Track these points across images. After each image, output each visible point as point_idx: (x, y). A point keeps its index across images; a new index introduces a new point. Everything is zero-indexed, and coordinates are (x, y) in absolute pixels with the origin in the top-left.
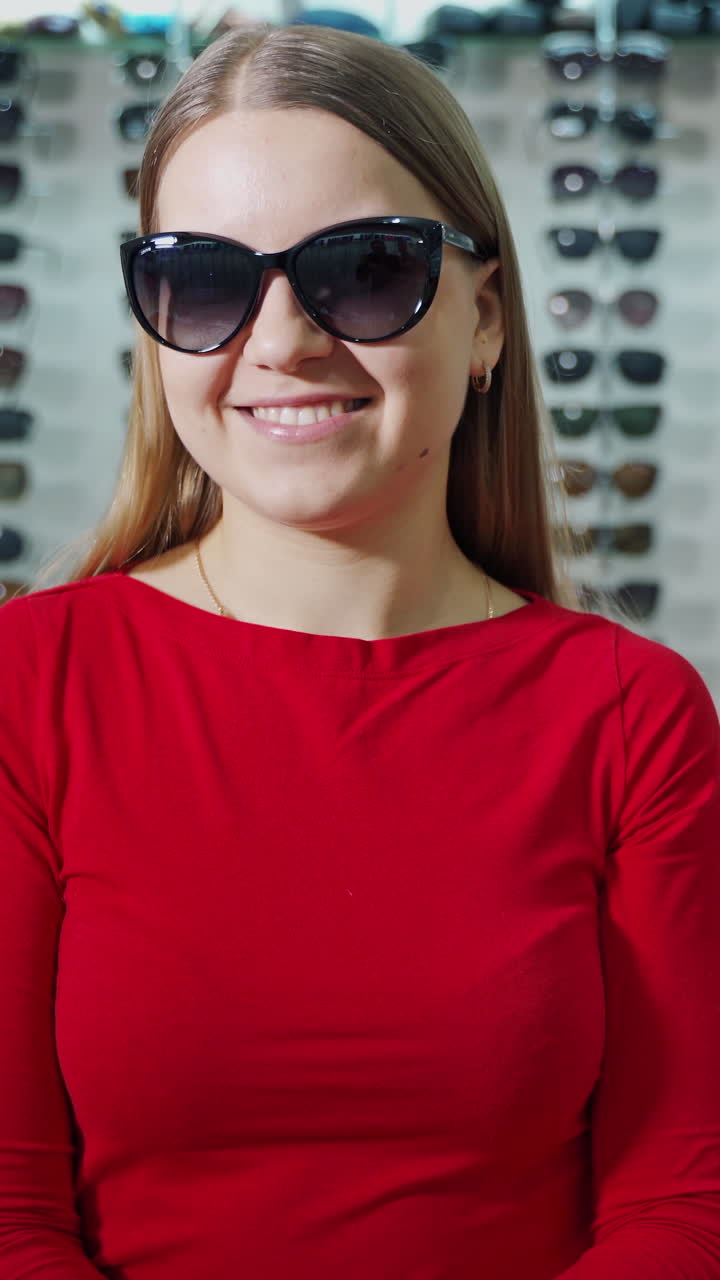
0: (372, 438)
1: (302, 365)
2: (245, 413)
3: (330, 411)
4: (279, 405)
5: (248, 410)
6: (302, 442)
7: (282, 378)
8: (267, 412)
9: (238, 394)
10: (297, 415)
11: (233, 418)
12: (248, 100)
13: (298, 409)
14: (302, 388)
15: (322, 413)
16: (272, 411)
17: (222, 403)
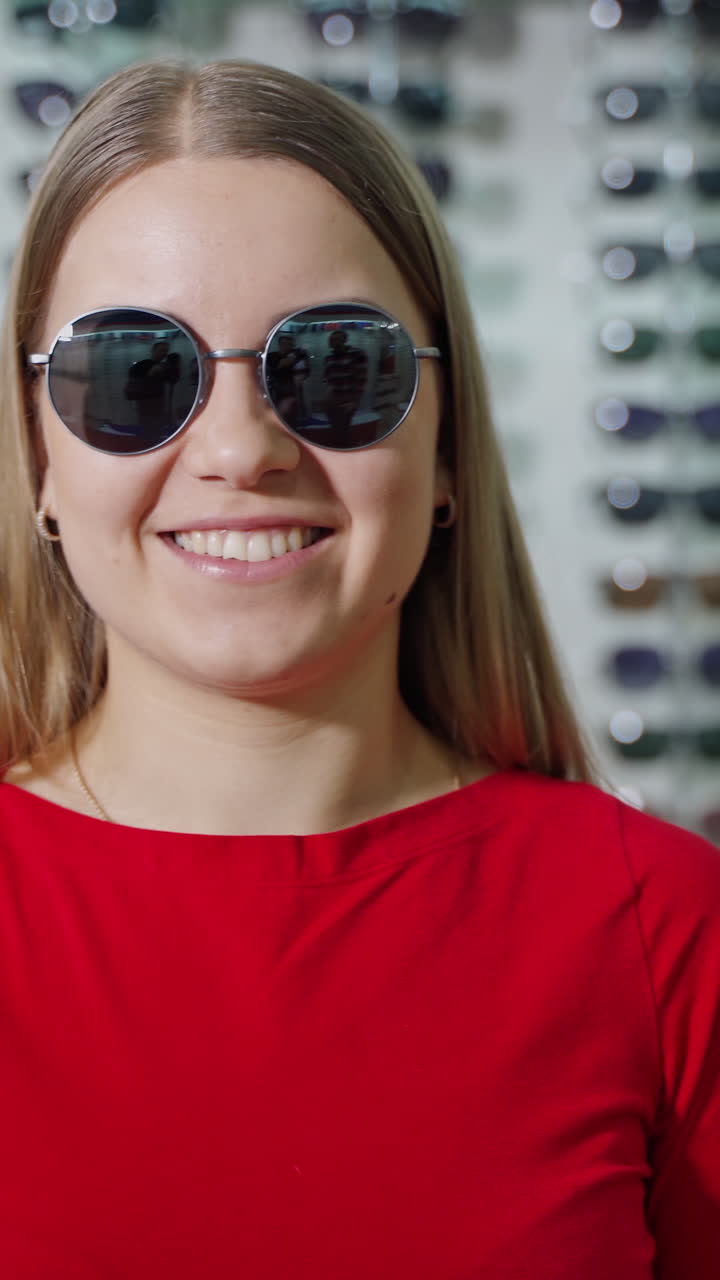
0: (336, 578)
1: (267, 479)
2: (168, 539)
3: (286, 538)
4: (222, 527)
5: (169, 536)
6: (256, 582)
7: (234, 495)
8: (206, 538)
9: (165, 515)
10: (247, 543)
11: (155, 547)
12: (198, 145)
13: (249, 533)
14: (259, 506)
15: (278, 542)
16: (213, 537)
17: (144, 529)
